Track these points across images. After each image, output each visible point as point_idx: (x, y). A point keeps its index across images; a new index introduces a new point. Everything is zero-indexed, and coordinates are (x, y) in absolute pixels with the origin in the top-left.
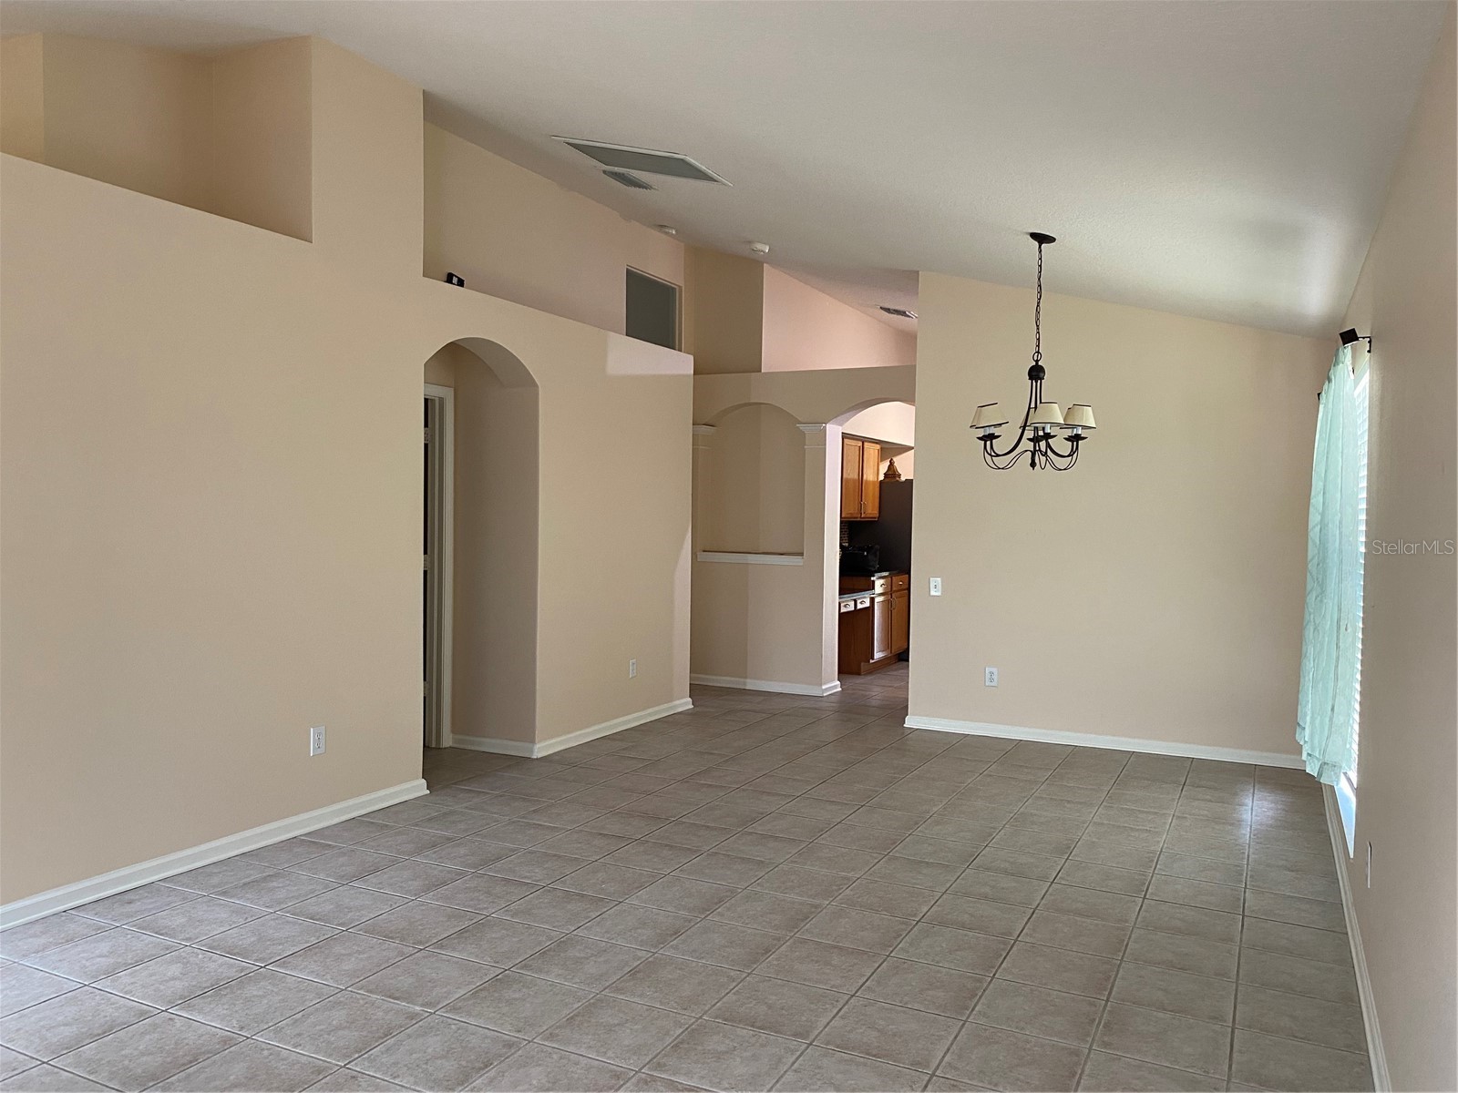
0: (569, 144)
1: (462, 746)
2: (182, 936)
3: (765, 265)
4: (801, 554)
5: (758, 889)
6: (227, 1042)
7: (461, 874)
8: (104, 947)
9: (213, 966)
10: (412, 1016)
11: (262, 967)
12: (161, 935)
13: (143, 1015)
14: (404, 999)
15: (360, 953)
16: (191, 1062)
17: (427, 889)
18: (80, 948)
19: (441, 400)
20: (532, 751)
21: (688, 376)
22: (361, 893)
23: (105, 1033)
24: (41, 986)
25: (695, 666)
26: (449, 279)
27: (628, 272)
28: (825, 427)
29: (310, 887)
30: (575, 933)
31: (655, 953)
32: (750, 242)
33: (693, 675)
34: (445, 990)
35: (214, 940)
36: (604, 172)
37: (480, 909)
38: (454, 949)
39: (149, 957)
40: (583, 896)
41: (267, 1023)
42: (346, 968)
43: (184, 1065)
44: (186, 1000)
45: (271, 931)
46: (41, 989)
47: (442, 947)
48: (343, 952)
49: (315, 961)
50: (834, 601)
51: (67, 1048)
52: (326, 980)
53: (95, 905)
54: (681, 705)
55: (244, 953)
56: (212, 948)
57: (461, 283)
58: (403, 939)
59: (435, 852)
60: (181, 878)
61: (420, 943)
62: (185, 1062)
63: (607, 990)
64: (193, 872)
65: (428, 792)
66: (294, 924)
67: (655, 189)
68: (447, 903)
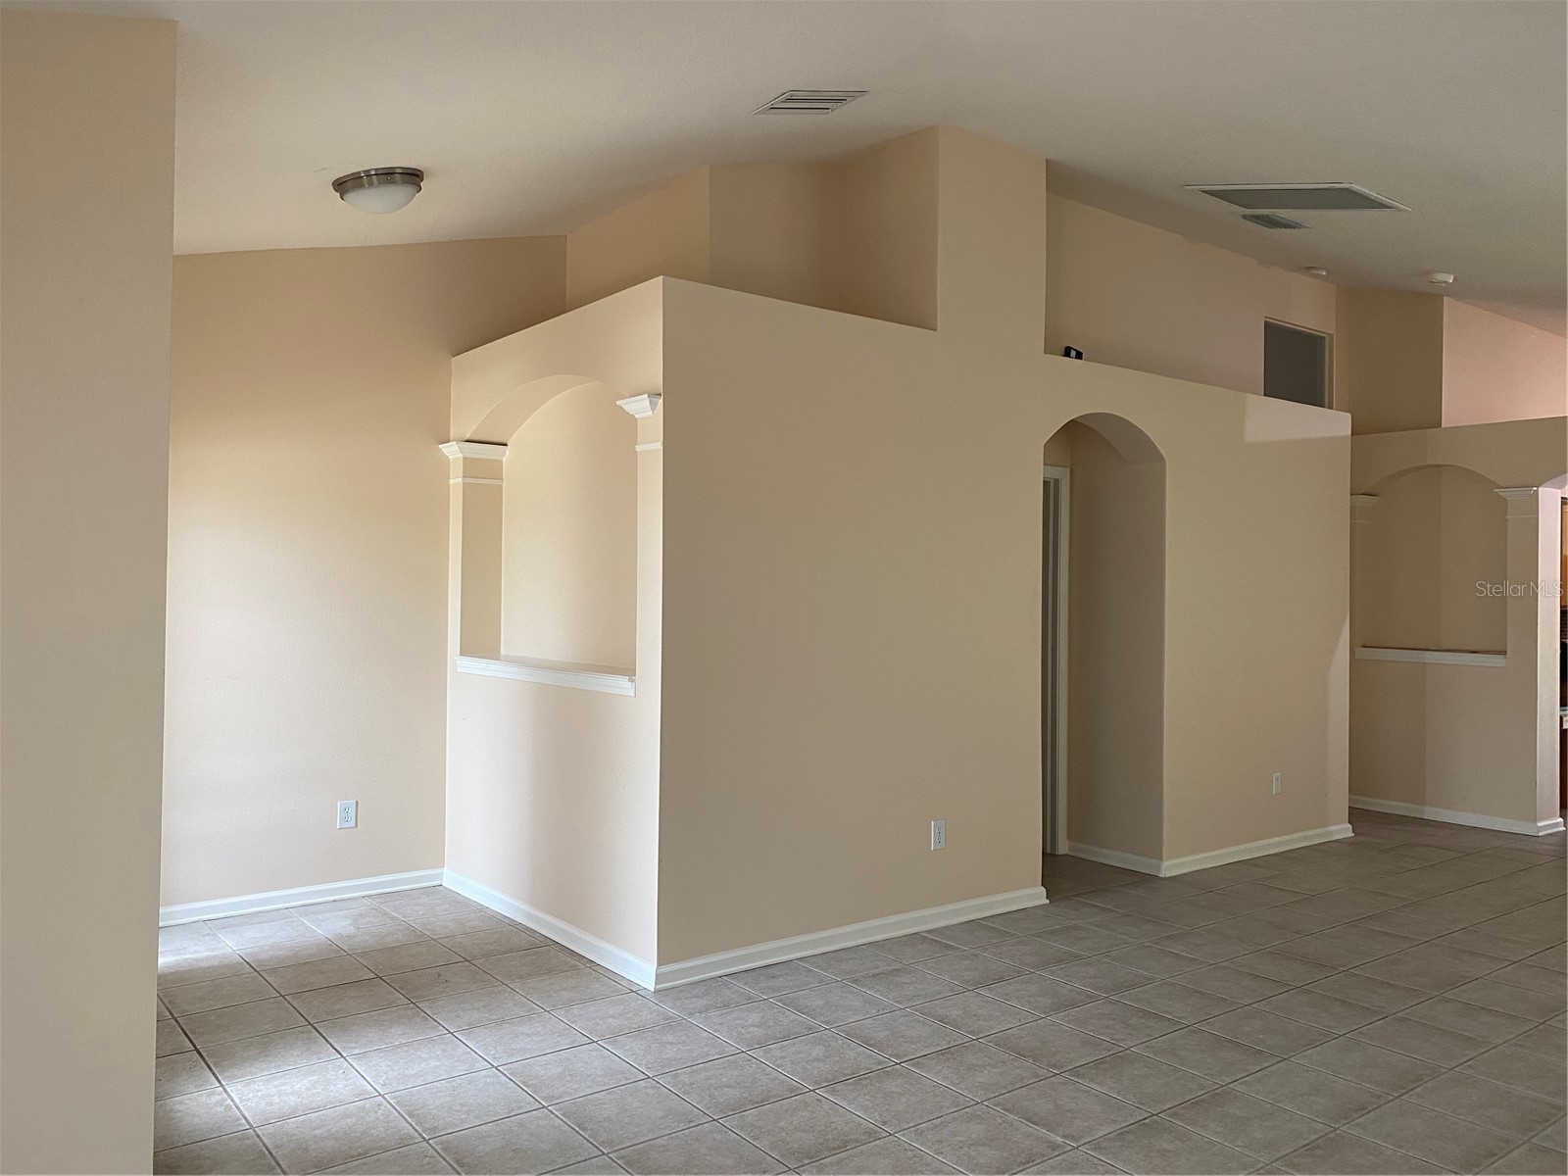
0: (1203, 191)
1: (1080, 855)
2: (822, 1018)
3: (1446, 300)
4: (1504, 653)
5: (1470, 1072)
6: (872, 1135)
7: (1092, 998)
8: (754, 1018)
9: (852, 1054)
10: (1054, 1147)
11: (897, 1064)
12: (804, 1014)
13: (794, 1091)
14: (1044, 1126)
15: (993, 1067)
16: (840, 1148)
17: (1057, 1008)
18: (735, 1015)
19: (1057, 481)
20: (1159, 869)
21: (1347, 437)
22: (987, 1002)
23: (762, 1102)
24: (707, 1045)
25: (1356, 785)
26: (1067, 352)
27: (1267, 324)
28: (1537, 491)
29: (937, 988)
30: (1231, 1086)
31: (1336, 1129)
32: (1428, 273)
33: (1352, 796)
34: (1086, 1124)
35: (851, 1028)
36: (1244, 217)
37: (1118, 1040)
38: (1092, 1080)
39: (794, 1034)
40: (1237, 1044)
41: (908, 1123)
42: (980, 1080)
43: (834, 1149)
44: (832, 1083)
45: (903, 1028)
46: (706, 1049)
47: (1078, 1075)
48: (975, 1062)
49: (948, 1067)
50: (1553, 715)
51: (732, 1110)
52: (961, 1089)
53: (745, 975)
54: (1337, 831)
55: (878, 1045)
56: (849, 1036)
57: (1079, 356)
58: (1036, 1059)
59: (1062, 969)
60: (815, 959)
61: (1054, 1066)
62: (834, 1147)
63: (1279, 1162)
64: (826, 955)
65: (1048, 901)
66: (924, 1023)
67: (1306, 227)
68: (1080, 1027)
